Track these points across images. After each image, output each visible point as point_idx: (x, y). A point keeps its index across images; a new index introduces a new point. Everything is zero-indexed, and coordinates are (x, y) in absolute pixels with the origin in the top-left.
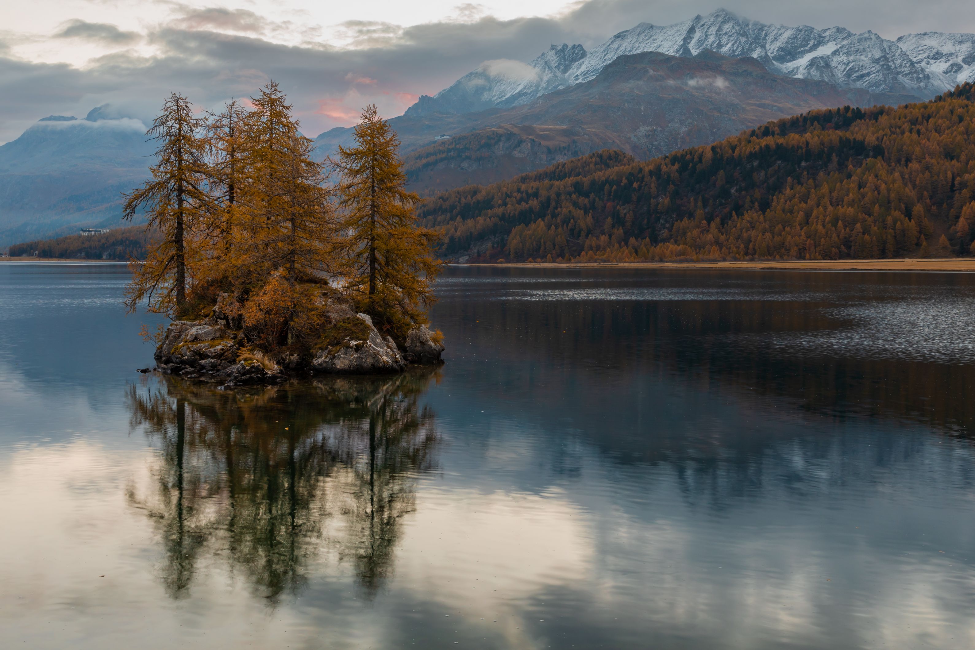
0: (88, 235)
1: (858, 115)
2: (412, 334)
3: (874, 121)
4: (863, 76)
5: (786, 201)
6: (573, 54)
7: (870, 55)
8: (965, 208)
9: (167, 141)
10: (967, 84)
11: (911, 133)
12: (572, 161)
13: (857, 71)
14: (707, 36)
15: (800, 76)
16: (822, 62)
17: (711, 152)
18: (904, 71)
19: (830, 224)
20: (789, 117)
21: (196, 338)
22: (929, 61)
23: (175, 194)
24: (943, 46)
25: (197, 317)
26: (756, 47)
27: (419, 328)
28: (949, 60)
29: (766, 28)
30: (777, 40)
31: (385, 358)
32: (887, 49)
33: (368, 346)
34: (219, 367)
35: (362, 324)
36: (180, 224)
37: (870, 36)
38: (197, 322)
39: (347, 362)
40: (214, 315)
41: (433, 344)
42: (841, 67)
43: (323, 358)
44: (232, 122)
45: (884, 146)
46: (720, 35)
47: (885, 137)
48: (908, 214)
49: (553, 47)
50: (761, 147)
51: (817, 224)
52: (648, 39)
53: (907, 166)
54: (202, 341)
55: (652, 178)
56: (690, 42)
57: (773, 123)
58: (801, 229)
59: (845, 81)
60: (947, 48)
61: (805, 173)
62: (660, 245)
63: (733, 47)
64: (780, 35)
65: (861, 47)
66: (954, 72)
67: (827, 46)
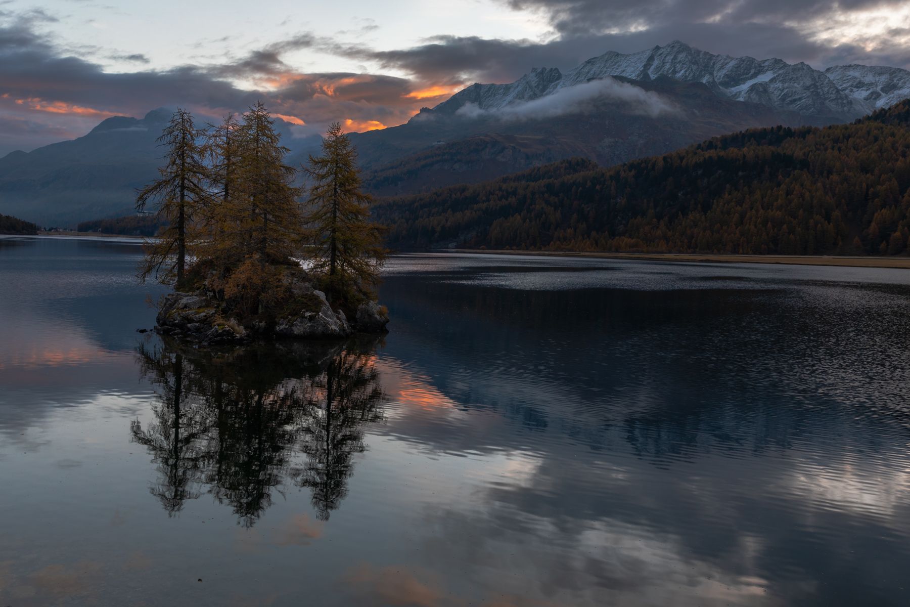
0: (143, 216)
1: (789, 133)
2: (362, 308)
3: (802, 139)
4: (795, 100)
5: (725, 204)
6: (550, 77)
7: (801, 84)
8: (876, 215)
9: (174, 147)
10: (883, 110)
11: (833, 150)
12: (546, 166)
13: (791, 96)
14: (664, 63)
15: (741, 99)
16: (760, 88)
17: (662, 161)
18: (831, 97)
19: (761, 225)
20: (731, 133)
21: (186, 306)
22: (852, 90)
23: (178, 190)
24: (864, 76)
25: (191, 289)
26: (705, 74)
27: (368, 303)
28: (870, 89)
29: (714, 58)
30: (723, 69)
31: (333, 327)
32: (817, 78)
33: (320, 317)
34: (202, 330)
35: (316, 299)
36: (182, 214)
37: (802, 67)
38: (190, 293)
39: (302, 329)
40: (204, 288)
41: (378, 317)
42: (777, 93)
43: (284, 326)
44: (229, 132)
45: (809, 160)
46: (675, 63)
47: (810, 153)
48: (828, 218)
49: (534, 70)
50: (705, 158)
51: (750, 225)
52: (614, 65)
53: (828, 178)
54: (190, 309)
55: (612, 181)
56: (649, 68)
57: (717, 138)
58: (736, 228)
59: (780, 104)
60: (869, 78)
61: (742, 181)
62: (617, 238)
63: (686, 74)
64: (726, 64)
65: (795, 76)
66: (874, 99)
67: (766, 74)
